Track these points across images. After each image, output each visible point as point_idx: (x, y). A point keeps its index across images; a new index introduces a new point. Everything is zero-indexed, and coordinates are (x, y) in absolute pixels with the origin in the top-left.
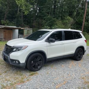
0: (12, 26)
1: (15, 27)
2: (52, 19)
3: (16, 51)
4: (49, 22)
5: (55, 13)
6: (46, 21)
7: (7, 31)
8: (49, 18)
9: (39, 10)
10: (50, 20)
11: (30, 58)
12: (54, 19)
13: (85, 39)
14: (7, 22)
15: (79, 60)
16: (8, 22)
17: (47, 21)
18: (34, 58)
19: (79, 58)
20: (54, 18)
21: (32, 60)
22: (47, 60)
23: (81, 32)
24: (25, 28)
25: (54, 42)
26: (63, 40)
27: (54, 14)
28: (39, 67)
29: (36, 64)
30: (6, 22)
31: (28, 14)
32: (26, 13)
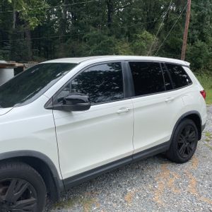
1: (3, 62)
4: (96, 46)
5: (111, 23)
10: (99, 41)
12: (108, 39)
13: (202, 89)
15: (187, 161)
17: (91, 45)
19: (186, 152)
23: (188, 64)
24: (26, 64)
27: (109, 26)
31: (39, 25)
32: (32, 24)
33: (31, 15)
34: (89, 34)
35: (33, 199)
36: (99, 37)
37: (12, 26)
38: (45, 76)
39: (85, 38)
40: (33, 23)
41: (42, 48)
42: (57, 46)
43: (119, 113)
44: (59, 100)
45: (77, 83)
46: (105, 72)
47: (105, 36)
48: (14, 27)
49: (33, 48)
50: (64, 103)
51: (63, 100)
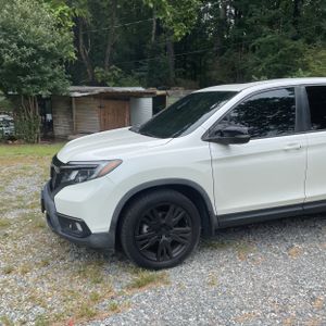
0: (131, 86)
1: (141, 89)
2: (285, 46)
3: (74, 182)
4: (270, 58)
5: (298, 18)
6: (259, 55)
7: (111, 105)
8: (272, 43)
9: (236, 17)
11: (131, 214)
12: (292, 45)
14: (114, 74)
16: (116, 73)
17: (263, 56)
18: (152, 211)
20: (295, 39)
21: (143, 223)
22: (215, 221)
25: (246, 141)
26: (302, 131)
27: (295, 23)
28: (176, 252)
29: (164, 237)
30: (109, 74)
31: (187, 34)
32: (177, 33)
33: (176, 21)
34: (260, 40)
35: (188, 228)
36: (276, 44)
37: (150, 39)
38: (195, 109)
39: (254, 47)
40: (179, 32)
41: (188, 66)
42: (210, 61)
43: (286, 150)
44: (216, 133)
45: (236, 115)
46: (282, 99)
47: (287, 41)
48: (153, 39)
49: (176, 67)
50: (222, 135)
51: (221, 133)
